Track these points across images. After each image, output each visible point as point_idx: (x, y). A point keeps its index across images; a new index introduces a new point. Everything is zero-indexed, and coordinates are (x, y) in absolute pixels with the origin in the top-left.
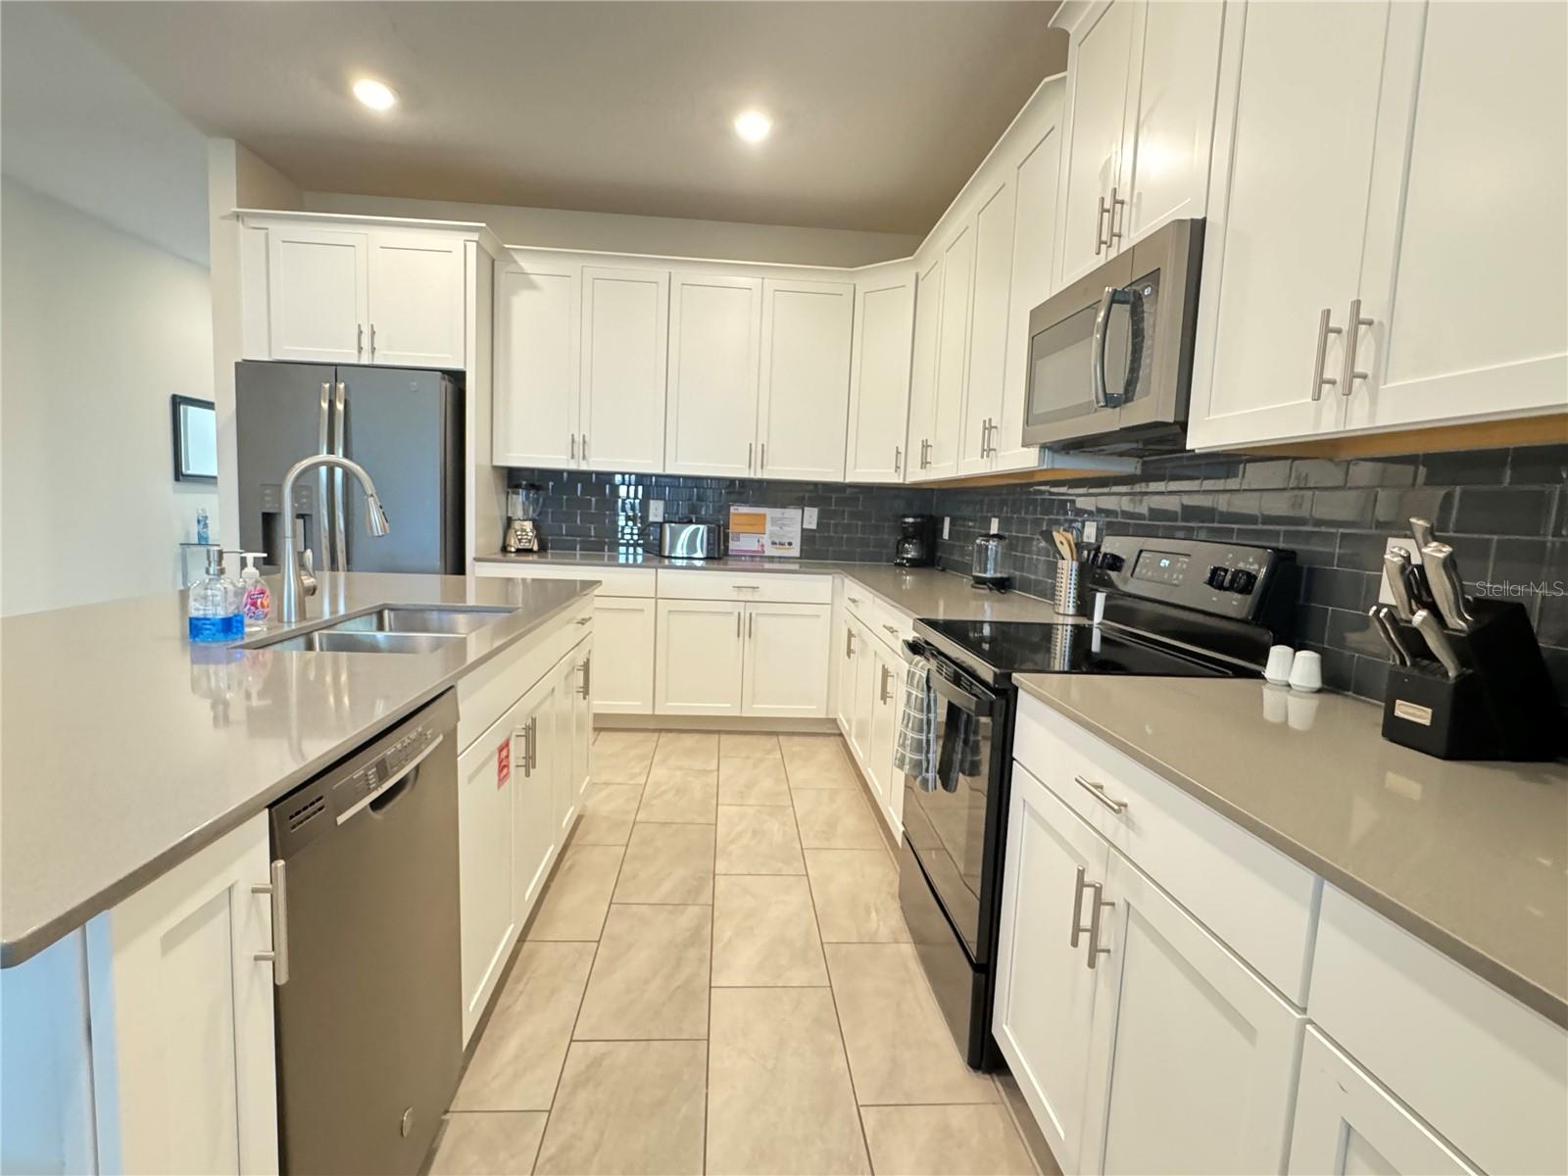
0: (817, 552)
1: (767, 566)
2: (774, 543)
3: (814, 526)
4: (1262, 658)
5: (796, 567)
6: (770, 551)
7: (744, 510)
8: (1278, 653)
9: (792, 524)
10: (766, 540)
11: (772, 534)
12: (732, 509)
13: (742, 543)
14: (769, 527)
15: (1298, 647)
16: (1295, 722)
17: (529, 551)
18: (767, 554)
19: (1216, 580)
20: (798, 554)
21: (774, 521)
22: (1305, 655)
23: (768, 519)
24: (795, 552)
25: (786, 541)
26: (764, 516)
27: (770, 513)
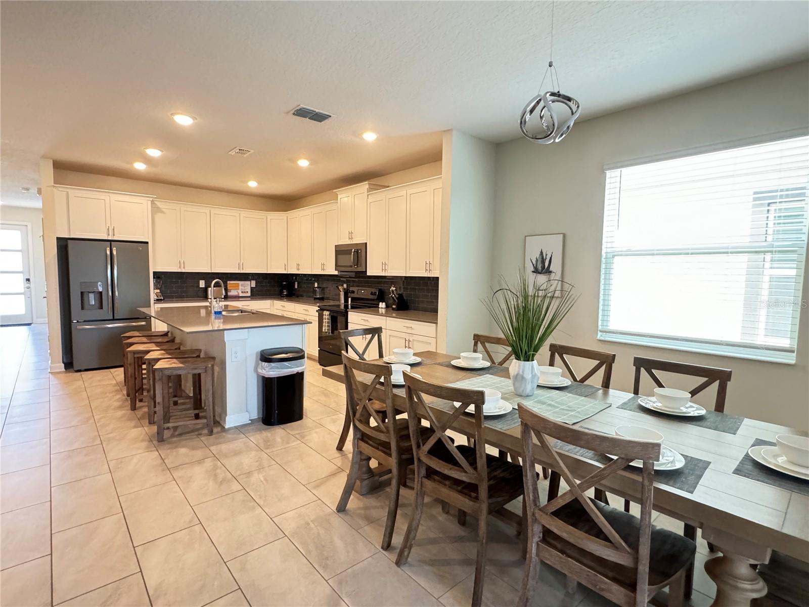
0: (255, 294)
1: (240, 299)
2: (242, 292)
3: (254, 286)
4: (379, 305)
5: (250, 299)
6: (241, 295)
7: (231, 282)
8: (381, 303)
9: (246, 287)
10: (240, 291)
11: (241, 289)
12: (228, 282)
13: (232, 293)
14: (240, 287)
15: (382, 302)
16: (384, 313)
17: (161, 300)
18: (240, 295)
19: (372, 294)
21: (242, 285)
22: (384, 303)
23: (240, 285)
24: (249, 294)
25: (246, 291)
26: (238, 284)
27: (240, 283)
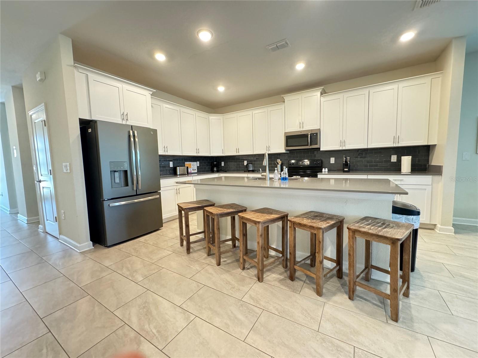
0: (201, 171)
1: (193, 175)
2: (193, 170)
3: (199, 166)
5: (197, 174)
9: (194, 166)
12: (188, 162)
13: (190, 170)
14: (192, 167)
18: (192, 172)
20: (197, 172)
23: (192, 165)
24: (196, 171)
25: (195, 169)
27: (192, 163)
